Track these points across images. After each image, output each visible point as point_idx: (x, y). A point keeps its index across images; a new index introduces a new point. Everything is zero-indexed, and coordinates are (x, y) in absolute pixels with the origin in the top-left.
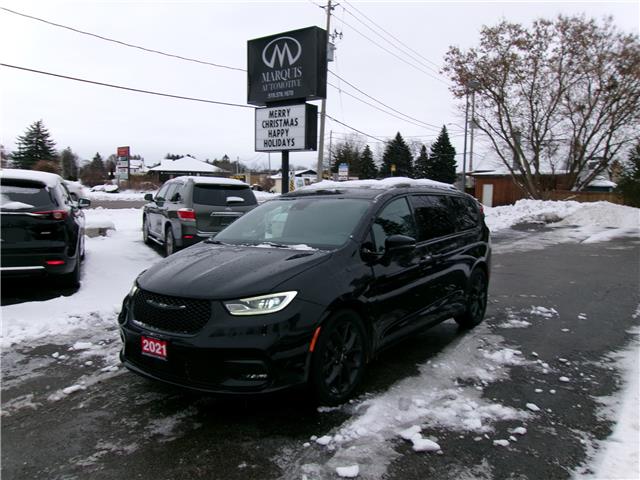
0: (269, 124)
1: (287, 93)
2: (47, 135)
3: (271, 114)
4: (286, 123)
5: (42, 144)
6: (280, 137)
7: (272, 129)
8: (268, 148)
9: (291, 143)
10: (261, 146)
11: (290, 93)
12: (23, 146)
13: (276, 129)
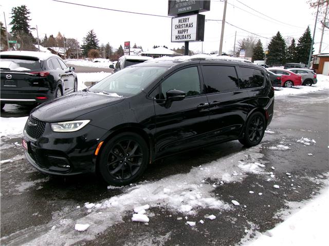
0: (178, 27)
1: (188, 8)
2: (95, 37)
3: (180, 21)
4: (187, 26)
5: (93, 41)
6: (183, 34)
7: (180, 29)
8: (178, 40)
9: (189, 37)
10: (174, 39)
11: (189, 9)
12: (85, 42)
13: (182, 29)
